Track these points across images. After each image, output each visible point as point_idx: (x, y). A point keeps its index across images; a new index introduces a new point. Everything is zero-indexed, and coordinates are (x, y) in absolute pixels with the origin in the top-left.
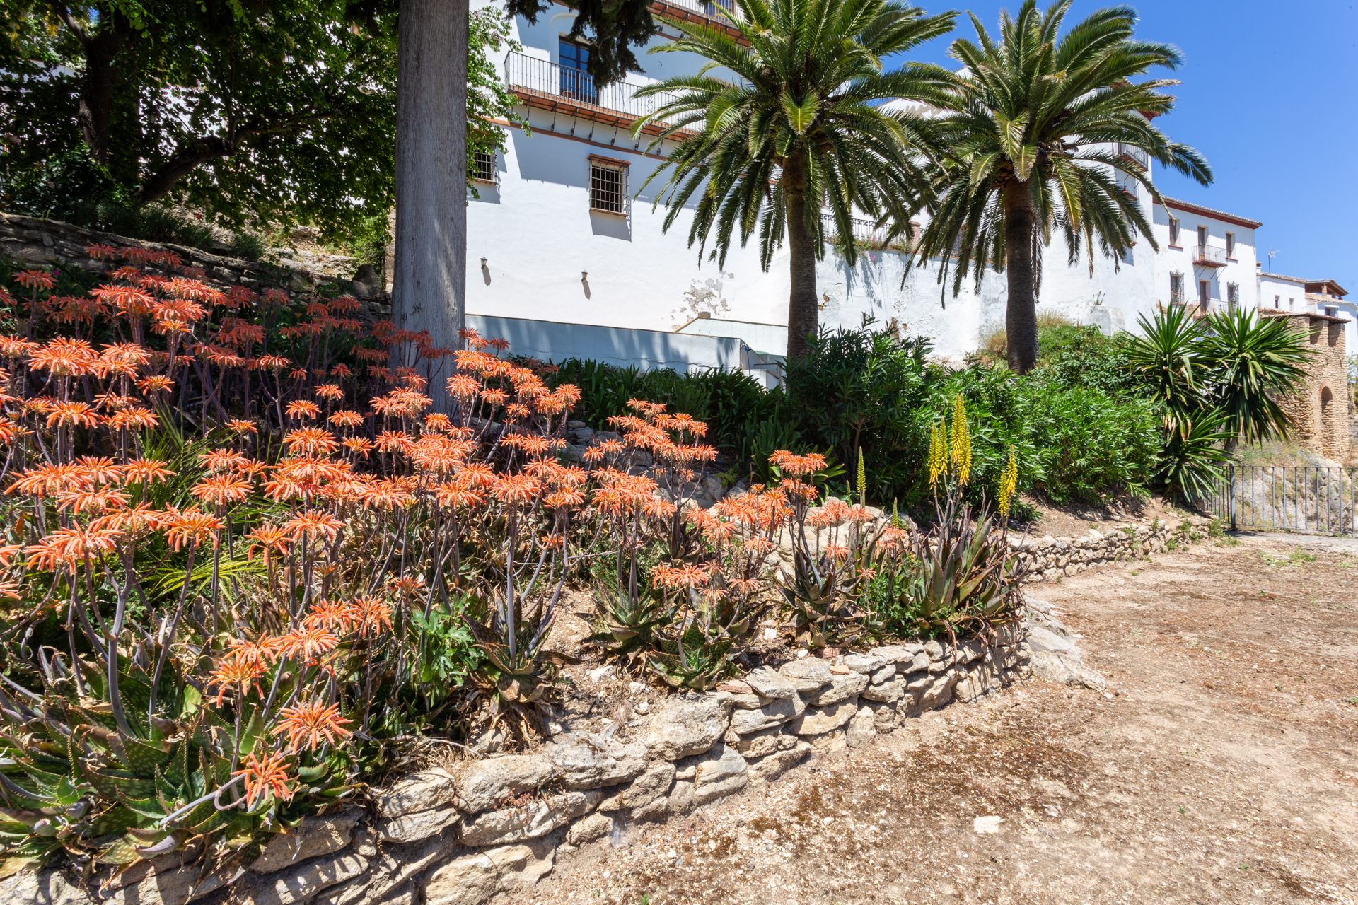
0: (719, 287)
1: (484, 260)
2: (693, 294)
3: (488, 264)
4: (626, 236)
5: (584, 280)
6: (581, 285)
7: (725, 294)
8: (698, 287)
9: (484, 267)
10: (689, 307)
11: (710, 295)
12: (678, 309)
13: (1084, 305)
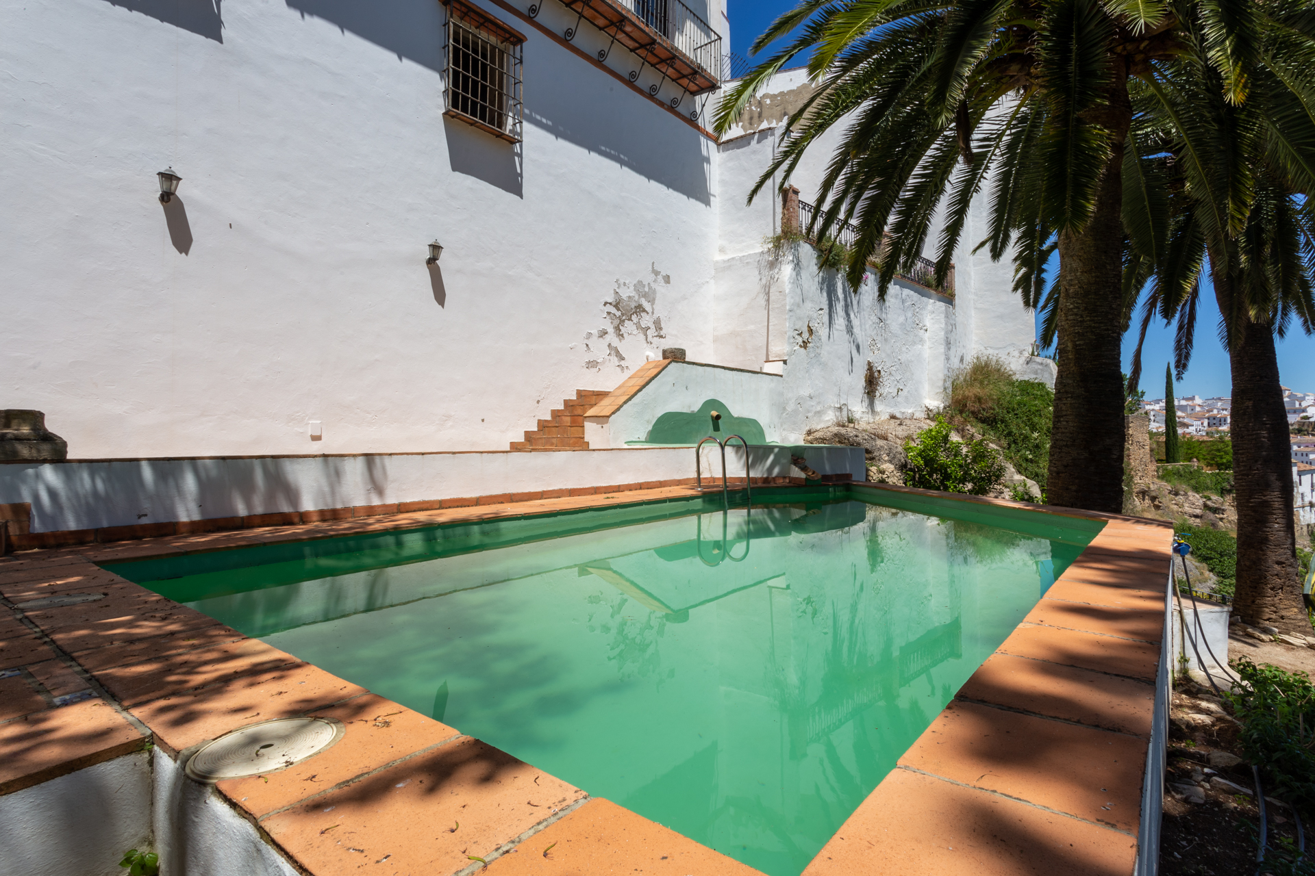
0: (650, 296)
1: (169, 178)
2: (617, 306)
3: (182, 191)
4: (512, 183)
5: (432, 261)
6: (425, 274)
7: (660, 310)
8: (625, 293)
9: (167, 197)
10: (611, 330)
11: (639, 309)
12: (595, 332)
13: (1016, 354)
